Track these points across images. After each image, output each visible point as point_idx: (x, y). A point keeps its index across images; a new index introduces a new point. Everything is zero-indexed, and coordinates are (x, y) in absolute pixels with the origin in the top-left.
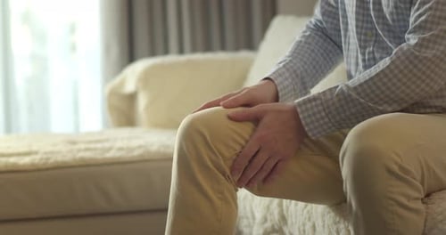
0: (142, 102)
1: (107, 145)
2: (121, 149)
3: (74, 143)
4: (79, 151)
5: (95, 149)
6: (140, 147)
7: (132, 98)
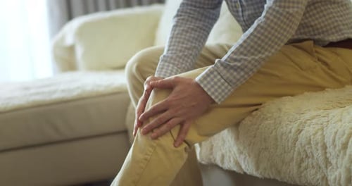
0: (79, 51)
1: (53, 88)
2: (63, 91)
3: (27, 88)
4: (31, 95)
5: (43, 93)
6: (78, 88)
7: (71, 49)
